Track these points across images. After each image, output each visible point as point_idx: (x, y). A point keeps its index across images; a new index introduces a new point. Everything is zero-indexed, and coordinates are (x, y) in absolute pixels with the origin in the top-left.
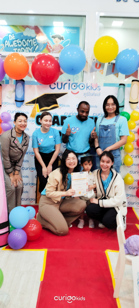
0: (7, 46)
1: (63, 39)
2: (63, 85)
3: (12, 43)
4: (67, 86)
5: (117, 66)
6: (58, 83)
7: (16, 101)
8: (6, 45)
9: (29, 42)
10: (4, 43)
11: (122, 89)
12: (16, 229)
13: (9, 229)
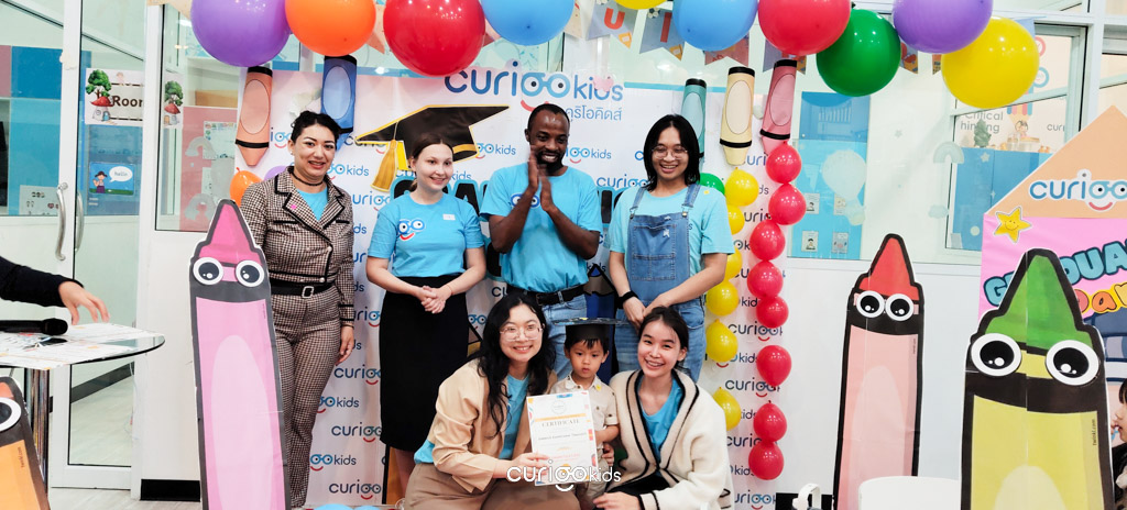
5: (680, 22)
6: (474, 73)
11: (694, 97)
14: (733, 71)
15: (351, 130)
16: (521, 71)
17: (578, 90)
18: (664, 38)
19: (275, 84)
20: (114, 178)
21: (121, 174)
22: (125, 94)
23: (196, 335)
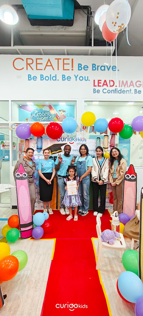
0: (33, 116)
1: (65, 112)
2: (64, 139)
3: (36, 115)
4: (67, 139)
5: (95, 128)
6: (61, 138)
7: (37, 148)
9: (46, 114)
11: (98, 140)
12: (37, 226)
13: (33, 226)
14: (105, 136)
15: (42, 148)
16: (69, 137)
17: (79, 140)
18: (93, 131)
19: (30, 142)
20: (6, 158)
21: (7, 157)
22: (7, 144)
23: (16, 186)
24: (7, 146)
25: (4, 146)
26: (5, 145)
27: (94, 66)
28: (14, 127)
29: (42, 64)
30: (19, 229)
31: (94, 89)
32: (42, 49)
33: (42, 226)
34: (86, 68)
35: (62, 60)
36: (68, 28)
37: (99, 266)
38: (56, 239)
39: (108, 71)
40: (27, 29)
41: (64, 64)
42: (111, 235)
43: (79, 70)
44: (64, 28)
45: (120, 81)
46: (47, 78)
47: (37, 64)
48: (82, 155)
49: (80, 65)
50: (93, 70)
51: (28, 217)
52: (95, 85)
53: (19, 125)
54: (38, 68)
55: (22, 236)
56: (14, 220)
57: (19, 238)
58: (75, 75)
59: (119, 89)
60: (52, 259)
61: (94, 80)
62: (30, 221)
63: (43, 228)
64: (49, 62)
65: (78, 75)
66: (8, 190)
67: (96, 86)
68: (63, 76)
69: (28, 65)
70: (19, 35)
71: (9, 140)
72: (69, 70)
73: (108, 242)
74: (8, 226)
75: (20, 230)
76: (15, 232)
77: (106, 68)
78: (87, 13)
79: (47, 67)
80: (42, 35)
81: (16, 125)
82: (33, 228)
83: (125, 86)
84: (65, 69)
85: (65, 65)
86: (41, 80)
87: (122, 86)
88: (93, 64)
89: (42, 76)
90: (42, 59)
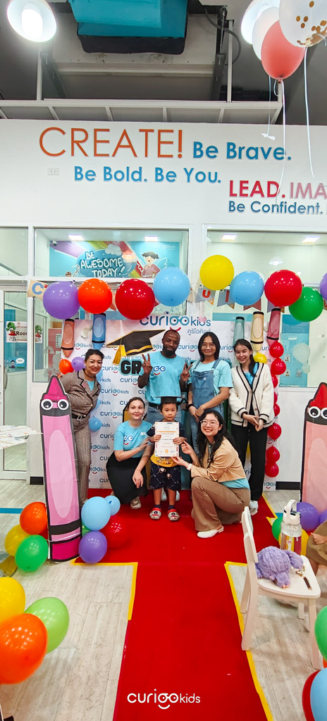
0: (84, 267)
1: (158, 258)
2: (159, 320)
3: (90, 264)
4: (164, 320)
5: (232, 295)
6: (151, 317)
7: (93, 341)
8: (82, 265)
9: (113, 261)
10: (80, 264)
11: (239, 324)
12: (91, 531)
13: (81, 531)
14: (255, 313)
15: (104, 342)
16: (169, 316)
17: (192, 322)
18: (227, 301)
19: (75, 325)
20: (18, 362)
21: (20, 361)
22: (21, 330)
23: (42, 432)
24: (22, 334)
25: (14, 335)
26: (18, 333)
27: (231, 147)
28: (38, 289)
29: (108, 142)
30: (46, 538)
31: (230, 202)
32: (110, 108)
33: (102, 531)
34: (212, 152)
35: (156, 133)
36: (172, 58)
37: (249, 642)
38: (136, 564)
39: (266, 161)
40: (75, 61)
41: (160, 142)
42: (281, 563)
43: (195, 156)
44: (163, 59)
45: (292, 184)
46: (119, 176)
47: (96, 141)
48: (203, 358)
49: (197, 146)
50: (229, 157)
51: (69, 507)
52: (234, 193)
53: (50, 285)
54: (98, 153)
55: (53, 554)
56: (35, 515)
57: (47, 560)
58: (185, 169)
59: (290, 202)
60: (130, 619)
61: (231, 182)
62: (73, 519)
63: (105, 535)
64: (125, 138)
65: (192, 169)
66: (23, 441)
67: (236, 195)
68: (158, 171)
69: (75, 145)
70: (55, 75)
71: (26, 320)
72: (171, 156)
73: (273, 579)
74: (21, 528)
75: (51, 539)
76: (37, 546)
77: (260, 151)
78: (216, 23)
79: (120, 149)
80: (109, 75)
81: (44, 284)
82: (81, 536)
83: (304, 196)
84: (161, 154)
85: (162, 145)
86: (105, 179)
87: (297, 197)
88: (229, 144)
89: (107, 170)
90: (108, 130)
